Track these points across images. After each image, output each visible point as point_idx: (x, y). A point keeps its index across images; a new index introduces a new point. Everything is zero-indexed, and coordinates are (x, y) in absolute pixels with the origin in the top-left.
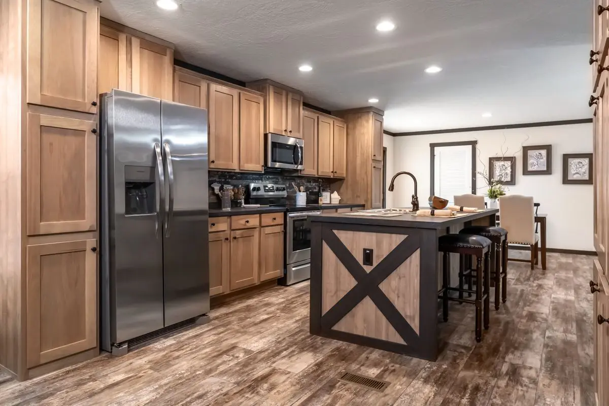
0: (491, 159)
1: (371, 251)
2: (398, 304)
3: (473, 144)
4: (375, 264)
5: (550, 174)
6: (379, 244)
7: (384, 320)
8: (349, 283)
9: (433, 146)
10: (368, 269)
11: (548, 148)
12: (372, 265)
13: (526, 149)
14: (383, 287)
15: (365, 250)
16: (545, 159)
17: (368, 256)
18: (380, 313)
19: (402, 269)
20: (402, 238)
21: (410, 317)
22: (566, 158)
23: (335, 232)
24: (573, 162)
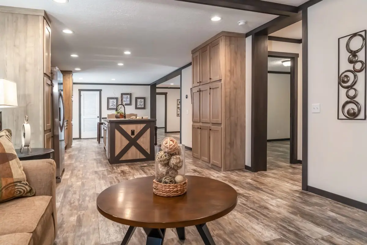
0: (108, 98)
1: (134, 130)
2: (143, 146)
3: (100, 91)
4: (135, 134)
5: (131, 105)
6: (136, 128)
7: (138, 152)
8: (126, 142)
9: (80, 90)
10: (133, 137)
11: (130, 94)
12: (134, 135)
13: (122, 94)
14: (138, 142)
15: (132, 130)
16: (129, 99)
17: (133, 132)
18: (137, 150)
19: (144, 135)
20: (144, 125)
21: (147, 149)
22: (137, 98)
23: (120, 125)
24: (139, 100)
